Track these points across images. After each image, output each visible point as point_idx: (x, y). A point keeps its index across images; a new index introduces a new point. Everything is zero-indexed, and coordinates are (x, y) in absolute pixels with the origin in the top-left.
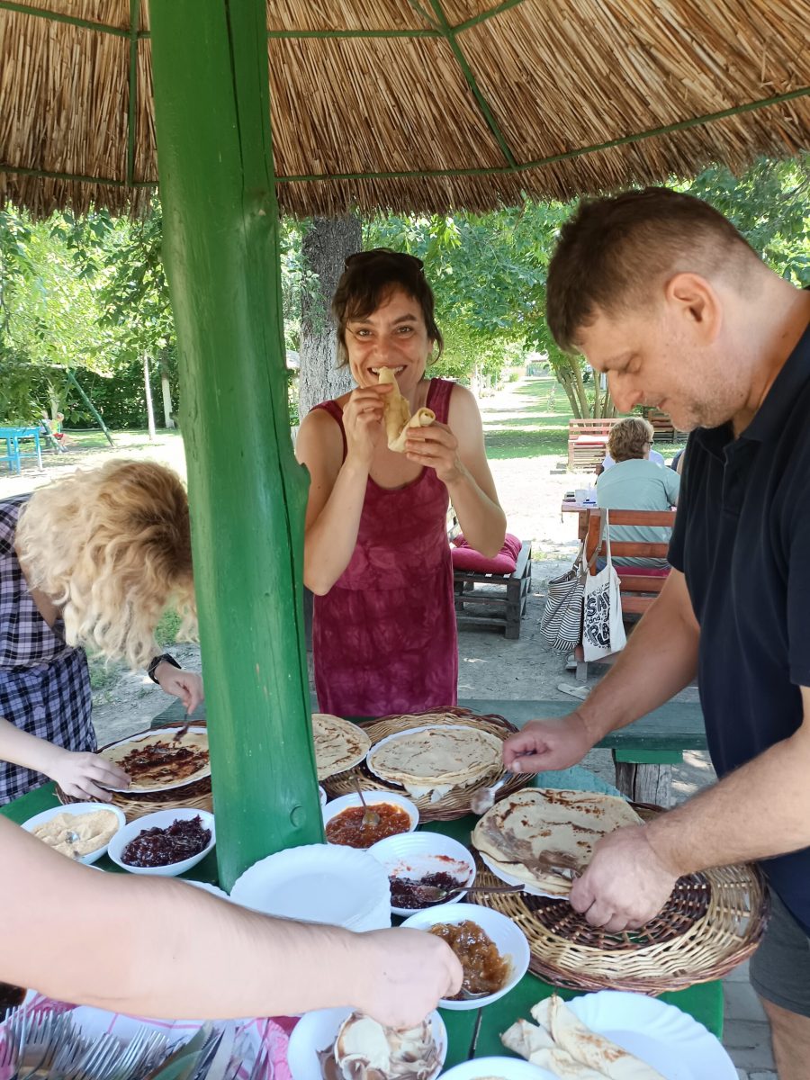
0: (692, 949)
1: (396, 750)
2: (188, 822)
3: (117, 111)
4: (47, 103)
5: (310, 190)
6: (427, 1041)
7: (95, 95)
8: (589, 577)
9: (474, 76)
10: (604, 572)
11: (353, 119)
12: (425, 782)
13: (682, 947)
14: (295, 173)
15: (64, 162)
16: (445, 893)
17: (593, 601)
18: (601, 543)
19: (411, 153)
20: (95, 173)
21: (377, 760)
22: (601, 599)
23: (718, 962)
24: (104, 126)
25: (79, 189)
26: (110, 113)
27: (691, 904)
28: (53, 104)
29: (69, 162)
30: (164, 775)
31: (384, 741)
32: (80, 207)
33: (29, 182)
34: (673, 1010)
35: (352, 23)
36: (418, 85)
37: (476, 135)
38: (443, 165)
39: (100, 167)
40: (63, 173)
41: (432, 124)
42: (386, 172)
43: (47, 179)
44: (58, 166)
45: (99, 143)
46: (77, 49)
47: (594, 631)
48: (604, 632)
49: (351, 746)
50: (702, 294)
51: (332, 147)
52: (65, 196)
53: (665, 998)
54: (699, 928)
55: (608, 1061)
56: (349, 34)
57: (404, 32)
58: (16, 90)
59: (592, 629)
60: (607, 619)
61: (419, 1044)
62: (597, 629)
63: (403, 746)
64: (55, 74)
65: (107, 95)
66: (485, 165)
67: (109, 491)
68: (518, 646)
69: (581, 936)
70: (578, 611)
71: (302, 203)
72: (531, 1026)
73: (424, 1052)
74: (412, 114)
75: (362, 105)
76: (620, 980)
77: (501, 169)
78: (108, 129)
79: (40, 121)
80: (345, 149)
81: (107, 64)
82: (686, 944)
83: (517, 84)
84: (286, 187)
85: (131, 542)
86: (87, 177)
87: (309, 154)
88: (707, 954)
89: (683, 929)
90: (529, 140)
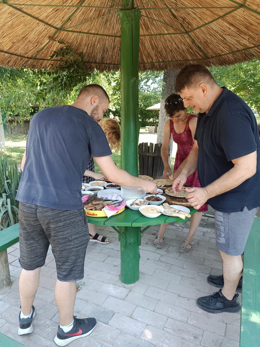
3: (118, 51)
4: (105, 50)
5: (159, 65)
7: (114, 48)
9: (194, 41)
11: (168, 50)
12: (160, 184)
14: (155, 61)
15: (107, 61)
19: (182, 57)
20: (113, 63)
24: (115, 54)
25: (110, 66)
26: (117, 51)
28: (106, 51)
29: (108, 61)
32: (109, 70)
33: (100, 65)
35: (166, 32)
36: (182, 43)
37: (197, 52)
38: (190, 59)
39: (114, 62)
40: (107, 63)
41: (186, 50)
42: (176, 61)
43: (103, 65)
44: (106, 62)
45: (114, 57)
46: (111, 41)
50: (205, 88)
51: (164, 56)
52: (106, 68)
56: (166, 34)
57: (178, 33)
58: (99, 49)
64: (107, 46)
65: (116, 48)
66: (200, 58)
67: (108, 123)
71: (157, 68)
74: (181, 49)
75: (170, 47)
77: (204, 59)
78: (116, 54)
79: (103, 54)
80: (167, 56)
81: (117, 43)
83: (204, 42)
84: (154, 65)
85: (111, 132)
86: (111, 64)
87: (158, 58)
90: (210, 53)
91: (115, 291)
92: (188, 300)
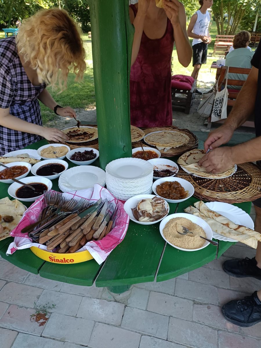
0: (244, 194)
1: (153, 137)
2: (89, 151)
6: (163, 208)
8: (218, 92)
10: (223, 90)
12: (163, 146)
13: (241, 193)
16: (169, 174)
17: (218, 101)
18: (224, 79)
21: (147, 139)
22: (220, 100)
23: (252, 197)
27: (245, 183)
30: (80, 139)
31: (149, 134)
34: (237, 207)
47: (216, 111)
48: (220, 112)
49: (139, 134)
53: (235, 204)
54: (247, 189)
55: (216, 217)
59: (215, 111)
60: (222, 107)
61: (161, 209)
62: (217, 111)
63: (155, 136)
68: (188, 116)
69: (209, 188)
70: (212, 104)
72: (194, 208)
73: (162, 211)
76: (221, 199)
82: (242, 192)
88: (249, 195)
89: (241, 189)
91: (103, 311)
92: (209, 308)
